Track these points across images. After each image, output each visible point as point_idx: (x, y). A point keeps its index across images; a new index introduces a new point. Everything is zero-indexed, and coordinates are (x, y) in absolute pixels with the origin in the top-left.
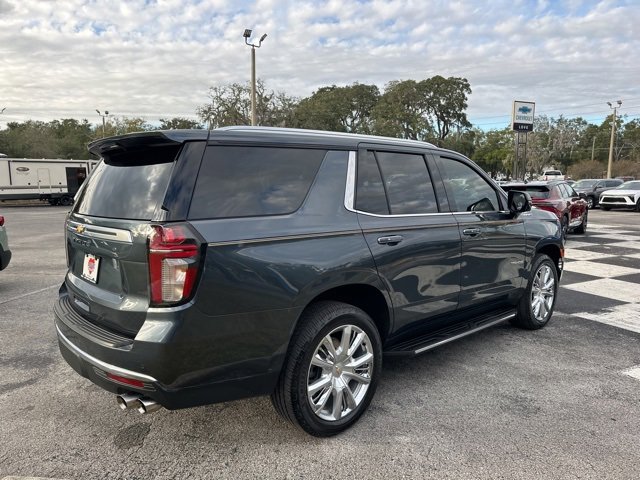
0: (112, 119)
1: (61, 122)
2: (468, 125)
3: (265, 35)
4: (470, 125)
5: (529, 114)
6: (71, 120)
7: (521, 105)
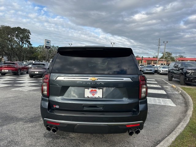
2: (31, 44)
4: (32, 45)
5: (49, 44)
7: (47, 41)
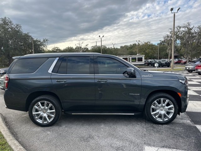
0: (141, 43)
1: (132, 45)
3: (180, 8)
6: (135, 44)
